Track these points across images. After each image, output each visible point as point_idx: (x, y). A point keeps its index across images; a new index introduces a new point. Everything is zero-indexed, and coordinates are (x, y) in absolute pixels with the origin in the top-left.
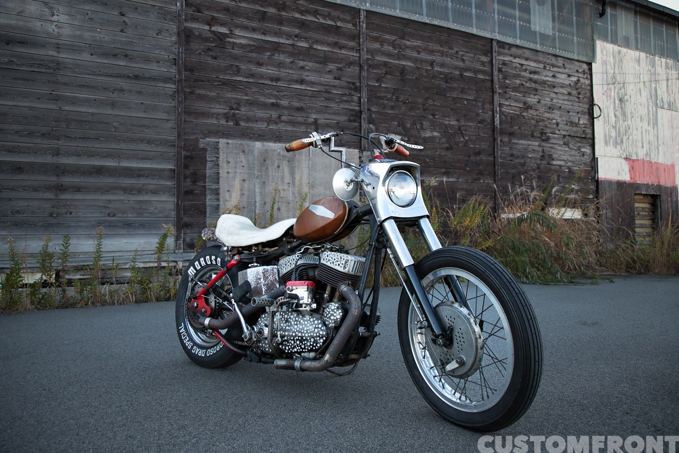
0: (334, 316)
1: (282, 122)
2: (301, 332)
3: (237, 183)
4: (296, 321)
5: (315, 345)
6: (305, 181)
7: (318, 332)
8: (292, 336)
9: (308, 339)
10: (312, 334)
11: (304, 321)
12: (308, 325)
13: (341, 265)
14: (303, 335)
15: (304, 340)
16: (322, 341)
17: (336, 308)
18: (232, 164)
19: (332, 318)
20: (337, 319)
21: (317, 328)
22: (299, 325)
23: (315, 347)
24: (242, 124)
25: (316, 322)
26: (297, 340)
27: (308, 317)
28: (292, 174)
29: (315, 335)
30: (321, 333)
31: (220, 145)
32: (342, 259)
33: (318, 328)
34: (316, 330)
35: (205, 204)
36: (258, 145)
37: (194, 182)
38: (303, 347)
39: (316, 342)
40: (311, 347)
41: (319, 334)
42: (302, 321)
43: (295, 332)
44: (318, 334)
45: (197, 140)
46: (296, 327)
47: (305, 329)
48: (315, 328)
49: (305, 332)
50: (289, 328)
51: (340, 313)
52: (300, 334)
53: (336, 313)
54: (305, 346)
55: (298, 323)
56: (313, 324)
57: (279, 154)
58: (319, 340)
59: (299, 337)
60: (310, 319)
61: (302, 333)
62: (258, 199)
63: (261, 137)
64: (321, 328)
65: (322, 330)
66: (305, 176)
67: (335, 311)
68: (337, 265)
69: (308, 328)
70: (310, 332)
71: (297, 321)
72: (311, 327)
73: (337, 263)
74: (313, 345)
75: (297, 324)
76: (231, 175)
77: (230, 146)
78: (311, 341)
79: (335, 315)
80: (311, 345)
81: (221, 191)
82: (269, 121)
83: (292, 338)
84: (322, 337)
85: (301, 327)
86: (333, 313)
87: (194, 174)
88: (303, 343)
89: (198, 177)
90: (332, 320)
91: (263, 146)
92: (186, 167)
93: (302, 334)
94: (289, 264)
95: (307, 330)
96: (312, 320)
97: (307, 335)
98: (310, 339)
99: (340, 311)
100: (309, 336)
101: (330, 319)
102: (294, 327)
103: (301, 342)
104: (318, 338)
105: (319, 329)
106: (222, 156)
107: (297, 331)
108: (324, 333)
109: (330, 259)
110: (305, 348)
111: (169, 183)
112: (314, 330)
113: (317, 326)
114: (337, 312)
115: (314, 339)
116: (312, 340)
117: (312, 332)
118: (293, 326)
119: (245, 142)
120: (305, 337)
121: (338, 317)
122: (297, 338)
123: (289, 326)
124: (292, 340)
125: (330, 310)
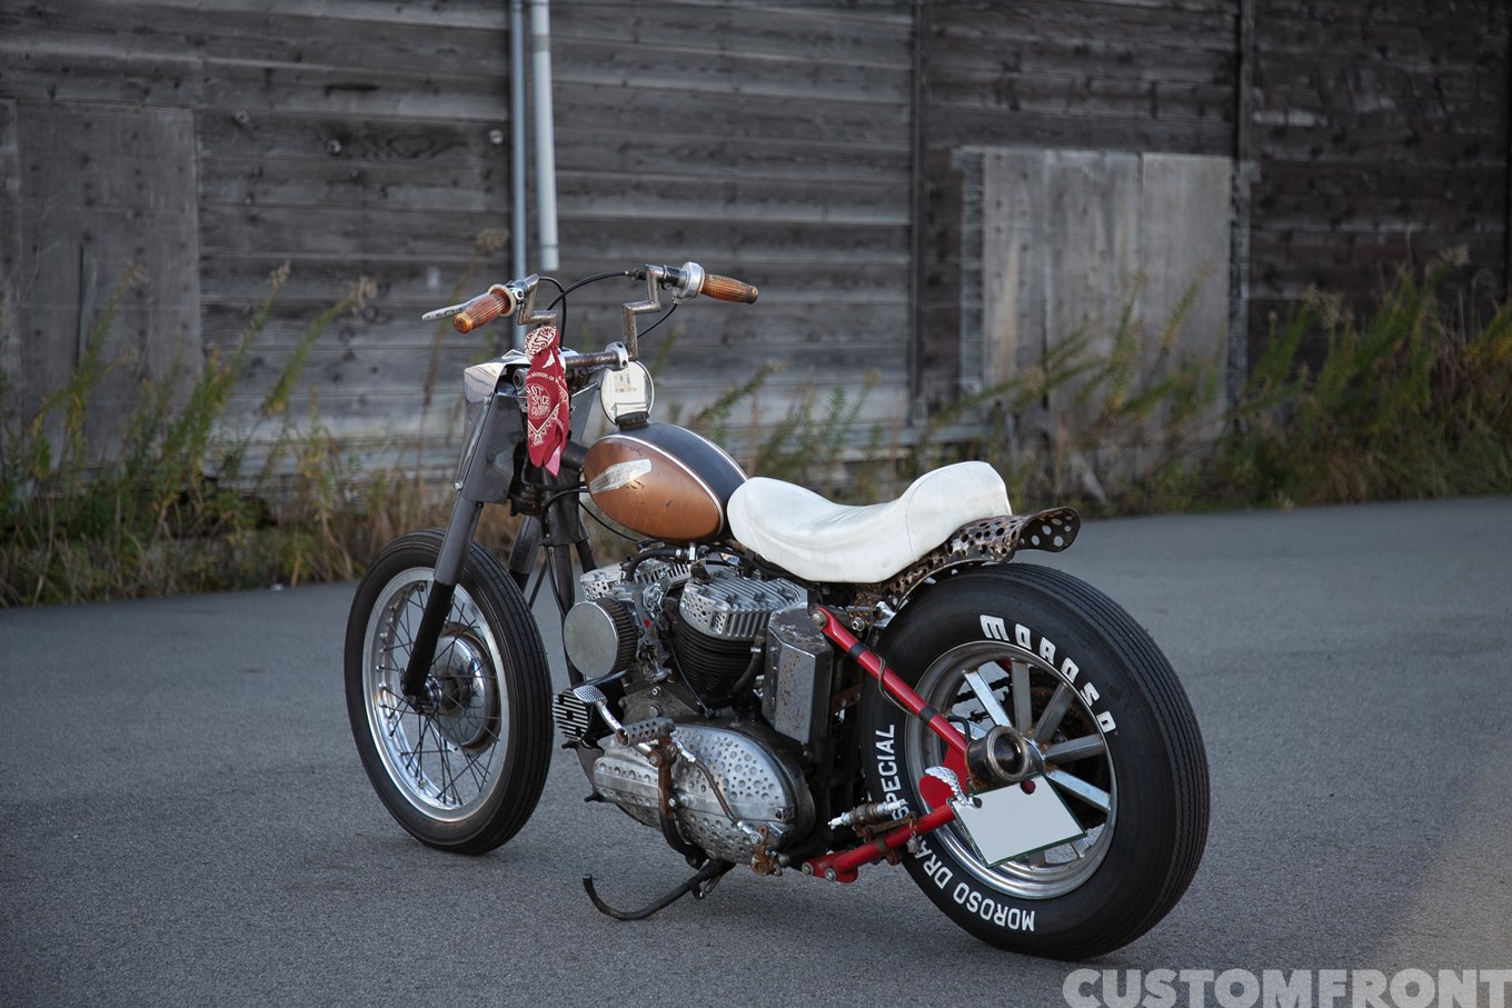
1: (1093, 94)
3: (1013, 256)
6: (1132, 246)
18: (1005, 209)
24: (1025, 106)
28: (1109, 227)
31: (987, 163)
35: (957, 309)
36: (1050, 156)
37: (942, 255)
45: (947, 152)
57: (1086, 178)
62: (1049, 293)
63: (1057, 137)
66: (1132, 232)
76: (1003, 236)
77: (1003, 163)
81: (987, 278)
82: (1073, 95)
87: (942, 235)
89: (946, 244)
91: (1059, 159)
92: (931, 218)
106: (989, 189)
111: (902, 260)
119: (1028, 152)
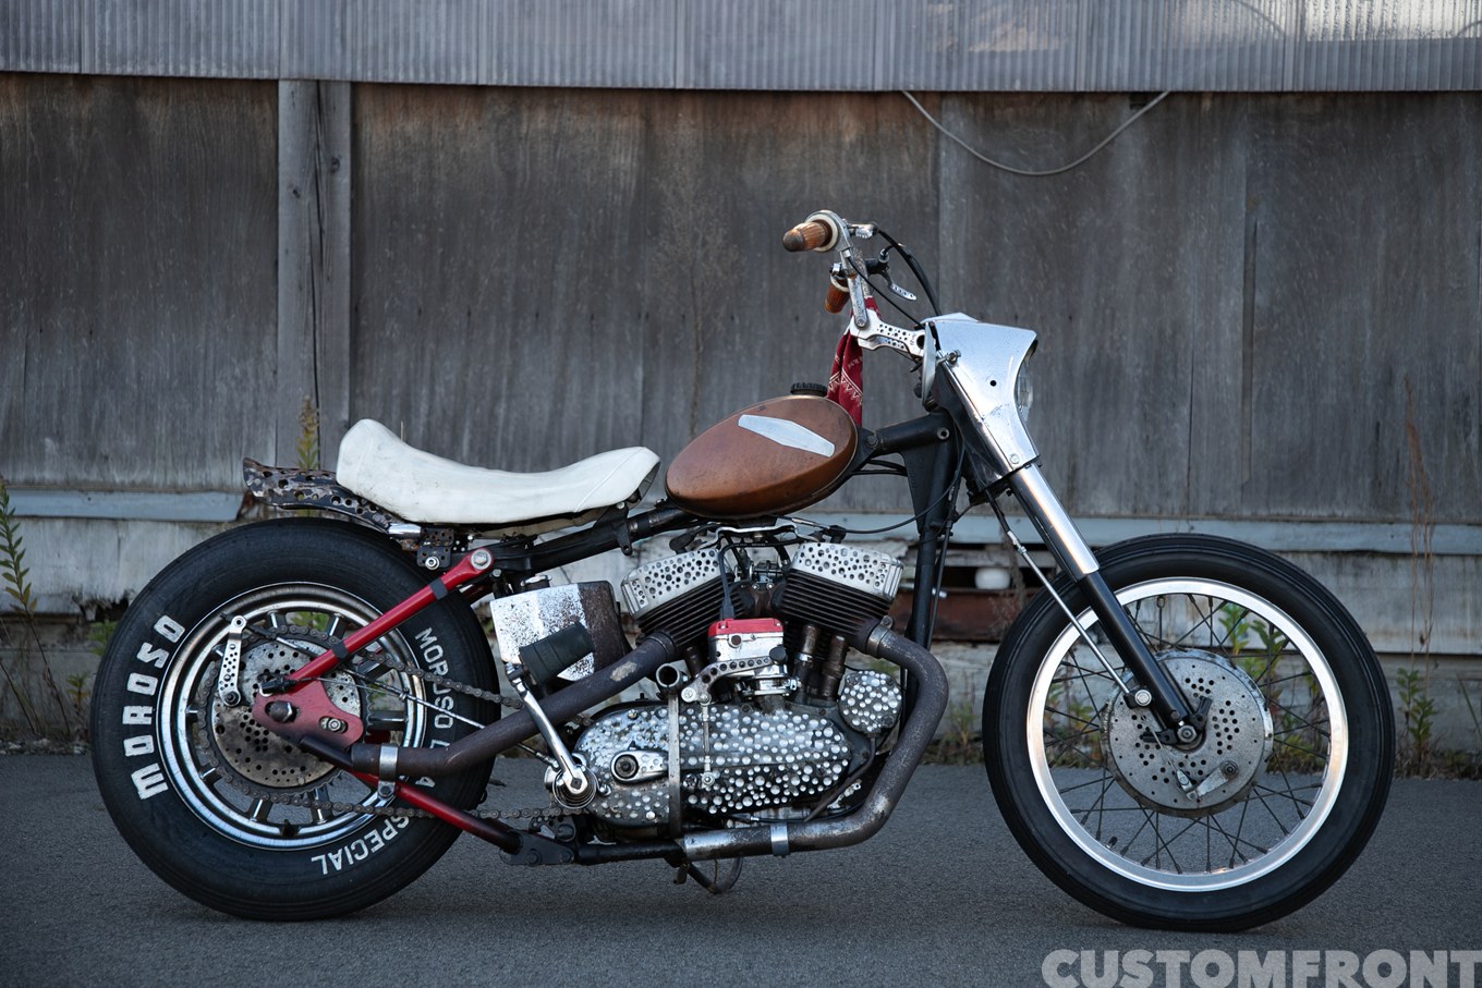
0: (883, 704)
2: (769, 753)
4: (742, 725)
5: (815, 782)
7: (826, 748)
8: (740, 765)
9: (795, 768)
10: (807, 755)
11: (773, 723)
12: (791, 733)
13: (867, 576)
14: (779, 759)
15: (781, 774)
16: (838, 769)
17: (883, 682)
19: (878, 707)
20: (891, 709)
21: (819, 738)
22: (757, 736)
23: (815, 787)
25: (814, 723)
26: (756, 775)
27: (780, 714)
29: (817, 756)
30: (836, 749)
32: (871, 563)
33: (823, 737)
34: (819, 745)
38: (775, 791)
39: (819, 774)
40: (803, 789)
41: (830, 752)
42: (765, 725)
43: (751, 756)
44: (826, 754)
46: (748, 741)
47: (783, 743)
48: (814, 738)
49: (784, 751)
50: (726, 746)
51: (896, 695)
52: (767, 759)
53: (886, 694)
54: (782, 790)
55: (754, 730)
56: (806, 730)
58: (831, 768)
59: (762, 766)
60: (791, 717)
61: (774, 756)
64: (832, 738)
65: (837, 743)
67: (885, 689)
68: (856, 577)
69: (792, 742)
70: (801, 751)
71: (749, 726)
72: (800, 738)
73: (856, 573)
74: (809, 785)
75: (750, 735)
78: (803, 774)
79: (885, 699)
80: (802, 783)
83: (739, 772)
84: (839, 761)
85: (767, 740)
86: (879, 696)
88: (779, 781)
90: (876, 713)
93: (774, 759)
94: (682, 576)
95: (789, 747)
96: (797, 719)
97: (790, 759)
98: (801, 769)
99: (896, 690)
100: (796, 762)
101: (872, 711)
102: (741, 743)
103: (767, 777)
104: (827, 765)
105: (828, 742)
107: (755, 751)
108: (845, 750)
109: (832, 561)
110: (781, 795)
112: (813, 745)
113: (819, 734)
114: (891, 693)
115: (814, 768)
116: (808, 770)
117: (806, 749)
118: (736, 740)
120: (786, 764)
121: (894, 704)
122: (757, 769)
123: (723, 742)
124: (736, 777)
125: (869, 689)
